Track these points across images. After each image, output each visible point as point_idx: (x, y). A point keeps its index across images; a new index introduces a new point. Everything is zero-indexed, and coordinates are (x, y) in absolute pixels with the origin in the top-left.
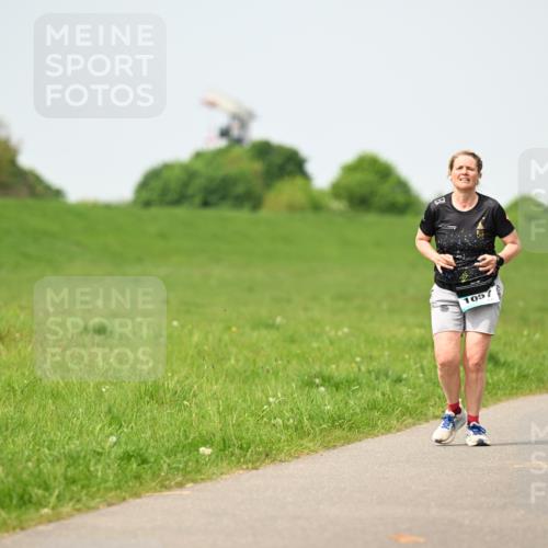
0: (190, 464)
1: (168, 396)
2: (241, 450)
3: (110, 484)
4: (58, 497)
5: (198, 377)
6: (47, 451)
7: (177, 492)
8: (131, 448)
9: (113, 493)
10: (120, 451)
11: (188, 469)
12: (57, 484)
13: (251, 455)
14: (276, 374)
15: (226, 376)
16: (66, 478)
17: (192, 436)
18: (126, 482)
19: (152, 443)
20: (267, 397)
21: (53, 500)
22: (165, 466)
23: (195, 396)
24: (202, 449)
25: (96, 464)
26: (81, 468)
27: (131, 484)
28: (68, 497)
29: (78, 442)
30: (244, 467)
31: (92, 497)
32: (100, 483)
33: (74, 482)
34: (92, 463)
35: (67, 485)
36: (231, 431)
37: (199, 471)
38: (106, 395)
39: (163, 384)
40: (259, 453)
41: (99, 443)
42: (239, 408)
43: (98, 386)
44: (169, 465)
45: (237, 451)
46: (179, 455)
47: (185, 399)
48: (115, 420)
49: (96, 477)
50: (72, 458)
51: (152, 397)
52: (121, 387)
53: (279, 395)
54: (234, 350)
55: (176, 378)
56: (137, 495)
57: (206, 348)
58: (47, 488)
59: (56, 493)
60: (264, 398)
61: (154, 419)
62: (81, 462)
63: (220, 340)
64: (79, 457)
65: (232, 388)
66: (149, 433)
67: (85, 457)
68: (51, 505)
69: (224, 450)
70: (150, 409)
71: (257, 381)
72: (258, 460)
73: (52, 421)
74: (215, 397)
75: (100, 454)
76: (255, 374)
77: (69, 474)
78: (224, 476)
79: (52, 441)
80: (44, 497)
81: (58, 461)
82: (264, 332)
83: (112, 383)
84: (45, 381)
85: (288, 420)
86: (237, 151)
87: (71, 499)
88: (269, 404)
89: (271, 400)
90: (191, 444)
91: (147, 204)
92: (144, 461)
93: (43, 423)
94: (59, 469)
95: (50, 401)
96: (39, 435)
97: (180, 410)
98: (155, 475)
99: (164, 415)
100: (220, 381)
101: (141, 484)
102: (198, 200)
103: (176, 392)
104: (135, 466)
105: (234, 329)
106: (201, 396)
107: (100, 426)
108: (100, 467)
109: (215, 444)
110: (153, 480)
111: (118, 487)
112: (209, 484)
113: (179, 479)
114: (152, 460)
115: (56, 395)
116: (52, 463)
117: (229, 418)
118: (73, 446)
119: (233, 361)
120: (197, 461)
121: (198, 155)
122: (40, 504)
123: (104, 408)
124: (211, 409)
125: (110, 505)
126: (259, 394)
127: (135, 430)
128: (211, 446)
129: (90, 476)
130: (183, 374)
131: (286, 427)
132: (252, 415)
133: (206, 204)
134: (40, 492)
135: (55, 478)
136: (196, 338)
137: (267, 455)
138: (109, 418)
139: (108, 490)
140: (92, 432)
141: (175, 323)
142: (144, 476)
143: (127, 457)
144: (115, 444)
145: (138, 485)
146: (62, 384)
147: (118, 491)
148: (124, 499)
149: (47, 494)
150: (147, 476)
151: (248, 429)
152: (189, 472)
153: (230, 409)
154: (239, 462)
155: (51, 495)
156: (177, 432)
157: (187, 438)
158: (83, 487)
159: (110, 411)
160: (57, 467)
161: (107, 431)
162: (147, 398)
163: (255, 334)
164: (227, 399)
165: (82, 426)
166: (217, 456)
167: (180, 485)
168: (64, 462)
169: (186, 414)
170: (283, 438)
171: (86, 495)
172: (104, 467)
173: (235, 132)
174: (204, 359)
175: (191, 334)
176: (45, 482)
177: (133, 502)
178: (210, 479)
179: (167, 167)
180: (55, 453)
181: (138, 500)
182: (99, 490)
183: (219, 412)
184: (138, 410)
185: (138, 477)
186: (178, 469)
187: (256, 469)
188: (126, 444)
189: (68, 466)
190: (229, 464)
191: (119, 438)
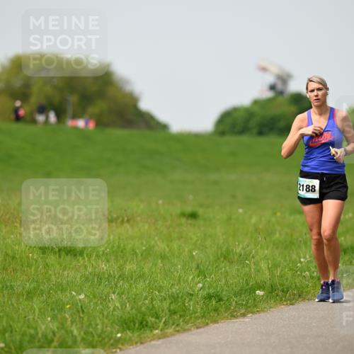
0: (250, 301)
1: (236, 257)
2: (283, 293)
3: (198, 314)
4: (164, 323)
5: (255, 245)
6: (157, 293)
7: (242, 320)
8: (212, 291)
9: (200, 321)
10: (204, 293)
11: (249, 305)
12: (164, 314)
13: (290, 296)
14: (305, 243)
15: (274, 244)
16: (169, 311)
17: (251, 284)
18: (209, 313)
19: (226, 288)
20: (300, 258)
21: (161, 324)
22: (234, 303)
23: (253, 257)
24: (257, 292)
25: (189, 301)
26: (179, 304)
27: (211, 314)
28: (171, 322)
29: (177, 288)
30: (285, 303)
31: (187, 323)
32: (192, 314)
33: (175, 313)
34: (187, 301)
35: (170, 315)
36: (277, 280)
37: (256, 306)
38: (196, 257)
39: (232, 250)
40: (294, 294)
41: (190, 288)
42: (281, 265)
43: (190, 252)
44: (236, 302)
45: (280, 294)
46: (243, 296)
47: (246, 259)
48: (201, 273)
49: (189, 310)
50: (173, 297)
51: (225, 258)
52: (206, 252)
53: (308, 257)
54: (278, 228)
55: (241, 246)
56: (215, 322)
57: (261, 227)
58: (157, 317)
59: (163, 320)
60: (298, 259)
61: (227, 272)
62: (180, 300)
63: (269, 222)
64: (178, 297)
65: (277, 253)
66: (223, 281)
67: (182, 297)
68: (160, 328)
69: (272, 293)
70: (224, 266)
71: (293, 247)
72: (294, 298)
73: (160, 273)
74: (266, 258)
75: (192, 295)
76: (292, 243)
77: (172, 308)
78: (271, 310)
79: (160, 287)
80: (156, 323)
81: (165, 299)
82: (298, 216)
83: (199, 249)
84: (156, 248)
85: (313, 273)
86: (280, 99)
87: (173, 325)
88: (301, 263)
89: (302, 260)
90: (250, 289)
91: (222, 133)
92: (220, 300)
93: (155, 275)
94: (166, 305)
95: (160, 261)
96: (152, 282)
97: (243, 267)
98: (227, 309)
99: (233, 270)
100: (270, 248)
101: (218, 314)
102: (255, 131)
103: (241, 255)
104: (214, 303)
105: (279, 214)
106: (257, 258)
107: (192, 277)
108: (192, 303)
109: (266, 288)
110: (226, 312)
111: (203, 317)
112: (262, 314)
113: (243, 311)
114: (226, 298)
115: (163, 257)
116: (161, 301)
117: (275, 272)
118: (174, 290)
119: (277, 235)
120: (255, 300)
121: (256, 102)
122: (153, 327)
123: (194, 265)
124: (263, 265)
125: (198, 328)
126: (294, 257)
127: (214, 279)
128: (264, 290)
129: (185, 309)
130: (245, 244)
131: (312, 277)
132: (290, 269)
133: (260, 133)
134: (153, 319)
135: (163, 311)
136: (254, 220)
137: (300, 296)
138: (198, 271)
139: (197, 318)
140: (187, 281)
141: (241, 211)
142: (220, 309)
143: (209, 297)
144: (201, 288)
145: (216, 315)
146: (167, 249)
147: (204, 319)
148: (207, 324)
149: (158, 321)
150: (222, 310)
151: (287, 279)
152: (249, 307)
153: (276, 266)
154: (281, 300)
155: (160, 321)
156: (241, 281)
157: (248, 285)
158: (181, 316)
159: (198, 267)
160: (164, 304)
161: (197, 280)
162: (222, 259)
163: (292, 218)
164: (274, 259)
165: (180, 277)
166: (267, 297)
167: (244, 315)
168: (168, 301)
169: (247, 269)
170: (310, 285)
171: (183, 321)
172: (194, 304)
173: (279, 87)
174: (259, 234)
175: (250, 217)
176: (156, 313)
177: (213, 326)
178: (264, 311)
179: (235, 110)
180: (163, 294)
181: (216, 325)
182: (191, 318)
183: (269, 268)
184: (217, 267)
185: (216, 310)
186: (242, 305)
187: (292, 305)
188: (209, 288)
189: (172, 303)
190: (275, 302)
191: (204, 285)
